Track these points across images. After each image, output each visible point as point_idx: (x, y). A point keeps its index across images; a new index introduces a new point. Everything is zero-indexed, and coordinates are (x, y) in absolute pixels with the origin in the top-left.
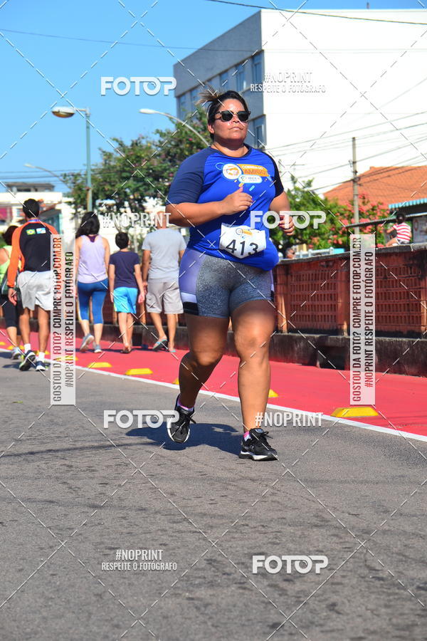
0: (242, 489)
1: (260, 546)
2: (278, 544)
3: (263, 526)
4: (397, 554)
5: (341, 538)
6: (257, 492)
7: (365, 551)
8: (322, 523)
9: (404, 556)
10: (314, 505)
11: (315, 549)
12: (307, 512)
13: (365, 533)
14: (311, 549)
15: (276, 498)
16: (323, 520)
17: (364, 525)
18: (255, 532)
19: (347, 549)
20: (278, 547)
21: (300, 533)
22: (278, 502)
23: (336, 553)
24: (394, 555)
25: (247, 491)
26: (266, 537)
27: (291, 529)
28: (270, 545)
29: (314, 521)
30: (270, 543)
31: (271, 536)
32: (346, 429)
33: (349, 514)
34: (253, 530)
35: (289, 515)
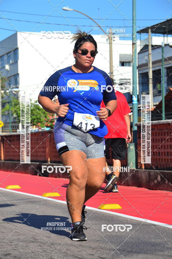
0: (3, 227)
1: (8, 251)
2: (16, 250)
3: (11, 242)
4: (64, 253)
5: (42, 247)
6: (9, 228)
7: (51, 252)
8: (35, 241)
9: (66, 254)
10: (32, 233)
11: (31, 251)
12: (29, 236)
13: (52, 244)
14: (29, 252)
15: (17, 231)
16: (36, 239)
17: (51, 241)
18: (7, 245)
19: (44, 251)
20: (16, 251)
21: (25, 245)
22: (18, 232)
23: (39, 253)
24: (63, 253)
25: (5, 228)
26: (12, 247)
27: (22, 243)
28: (13, 250)
29: (32, 240)
30: (13, 249)
31: (14, 246)
32: (47, 202)
33: (46, 237)
34: (7, 244)
35: (22, 237)
